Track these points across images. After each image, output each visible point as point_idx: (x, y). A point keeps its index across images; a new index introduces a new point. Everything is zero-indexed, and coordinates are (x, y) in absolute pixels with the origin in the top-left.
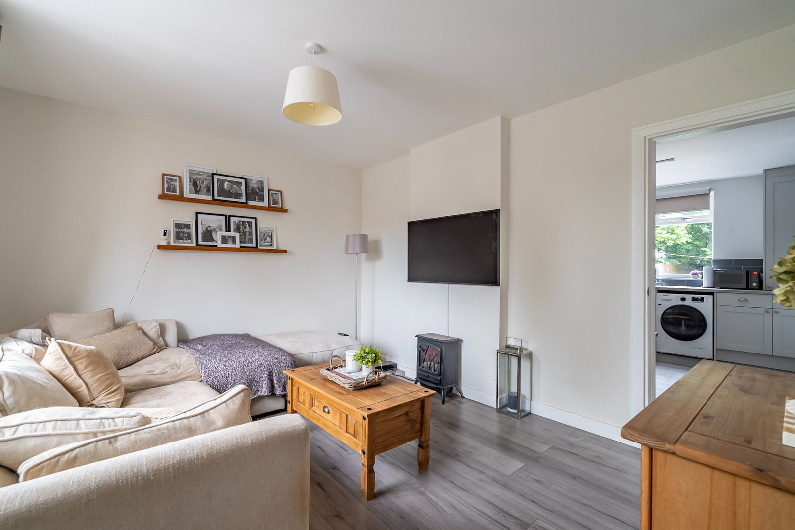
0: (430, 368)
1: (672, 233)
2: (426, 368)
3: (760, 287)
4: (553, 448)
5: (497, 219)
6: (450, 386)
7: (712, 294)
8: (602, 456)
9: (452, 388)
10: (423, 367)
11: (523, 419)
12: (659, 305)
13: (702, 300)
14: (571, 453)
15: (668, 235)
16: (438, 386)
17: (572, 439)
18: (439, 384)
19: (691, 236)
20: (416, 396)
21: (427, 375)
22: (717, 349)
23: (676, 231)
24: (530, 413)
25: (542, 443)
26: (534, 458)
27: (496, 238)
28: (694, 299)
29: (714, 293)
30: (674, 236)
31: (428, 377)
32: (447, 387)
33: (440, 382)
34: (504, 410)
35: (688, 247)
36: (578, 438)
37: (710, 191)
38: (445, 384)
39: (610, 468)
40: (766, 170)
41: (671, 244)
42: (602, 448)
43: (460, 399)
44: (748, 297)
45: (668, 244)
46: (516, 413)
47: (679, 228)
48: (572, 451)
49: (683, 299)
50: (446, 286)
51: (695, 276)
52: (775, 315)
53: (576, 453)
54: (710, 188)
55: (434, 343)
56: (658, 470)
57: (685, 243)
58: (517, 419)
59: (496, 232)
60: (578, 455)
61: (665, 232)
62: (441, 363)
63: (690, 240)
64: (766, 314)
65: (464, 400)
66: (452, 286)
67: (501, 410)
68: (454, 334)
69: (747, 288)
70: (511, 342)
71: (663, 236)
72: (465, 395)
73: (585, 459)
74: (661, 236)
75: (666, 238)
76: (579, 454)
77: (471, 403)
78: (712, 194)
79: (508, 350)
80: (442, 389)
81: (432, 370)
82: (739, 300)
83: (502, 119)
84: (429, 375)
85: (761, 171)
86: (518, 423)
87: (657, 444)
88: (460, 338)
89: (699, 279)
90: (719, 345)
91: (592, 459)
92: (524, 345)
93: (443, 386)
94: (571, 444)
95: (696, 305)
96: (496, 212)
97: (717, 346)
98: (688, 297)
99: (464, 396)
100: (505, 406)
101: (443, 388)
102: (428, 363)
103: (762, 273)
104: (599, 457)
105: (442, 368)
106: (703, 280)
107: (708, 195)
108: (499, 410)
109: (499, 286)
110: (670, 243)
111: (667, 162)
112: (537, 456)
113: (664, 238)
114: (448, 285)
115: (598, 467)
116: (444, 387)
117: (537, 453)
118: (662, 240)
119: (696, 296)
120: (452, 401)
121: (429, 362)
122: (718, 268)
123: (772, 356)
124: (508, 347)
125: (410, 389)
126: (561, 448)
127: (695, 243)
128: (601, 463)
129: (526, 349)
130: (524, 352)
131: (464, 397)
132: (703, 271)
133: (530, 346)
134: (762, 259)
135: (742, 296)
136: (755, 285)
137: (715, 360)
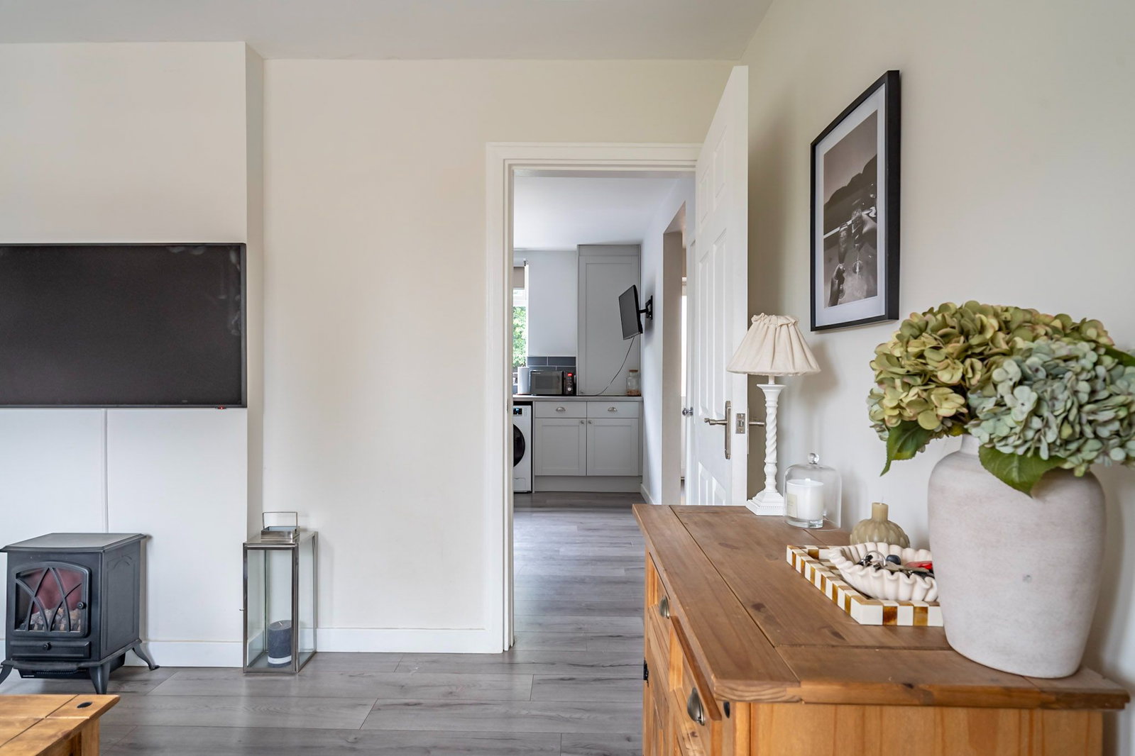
0: (53, 625)
2: (40, 627)
3: (574, 393)
4: (376, 709)
5: (239, 263)
6: (120, 652)
7: (529, 403)
8: (454, 689)
9: (122, 658)
10: (31, 627)
11: (303, 670)
13: (519, 411)
14: (407, 704)
16: (82, 665)
17: (401, 677)
18: (89, 657)
20: (51, 732)
21: (46, 643)
22: (535, 476)
24: (315, 653)
25: (354, 706)
26: (349, 745)
27: (238, 306)
29: (532, 402)
31: (50, 647)
32: (110, 658)
33: (90, 653)
34: (261, 665)
36: (409, 671)
37: (525, 263)
38: (103, 652)
39: (471, 704)
40: (579, 246)
42: (449, 675)
43: (146, 675)
44: (566, 405)
46: (289, 663)
48: (407, 701)
50: (97, 414)
52: (588, 424)
53: (414, 701)
54: (525, 259)
55: (67, 557)
56: (760, 736)
58: (292, 674)
59: (239, 292)
60: (419, 704)
62: (90, 605)
64: (581, 426)
65: (156, 675)
66: (115, 414)
67: (251, 669)
68: (124, 524)
69: (563, 394)
70: (271, 521)
72: (157, 661)
73: (432, 707)
76: (422, 701)
77: (179, 674)
78: (527, 268)
79: (267, 538)
80: (95, 668)
81: (62, 626)
82: (557, 410)
83: (249, 50)
84: (53, 643)
85: (575, 247)
86: (293, 685)
87: (773, 693)
88: (144, 532)
90: (537, 471)
91: (442, 701)
92: (301, 524)
93: (100, 660)
94: (403, 688)
96: (239, 248)
97: (536, 473)
99: (157, 664)
100: (263, 654)
101: (98, 663)
102: (48, 613)
103: (575, 374)
104: (451, 693)
105: (95, 618)
106: (518, 385)
107: (523, 268)
108: (250, 669)
109: (246, 407)
112: (351, 738)
114: (103, 410)
115: (455, 712)
116: (103, 662)
117: (350, 732)
120: (126, 688)
121: (49, 608)
122: (535, 368)
123: (587, 477)
124: (266, 532)
125: (23, 717)
126: (389, 701)
128: (457, 702)
129: (305, 530)
130: (302, 537)
131: (157, 667)
132: (518, 373)
133: (312, 523)
134: (575, 358)
135: (559, 405)
136: (569, 389)
137: (533, 492)
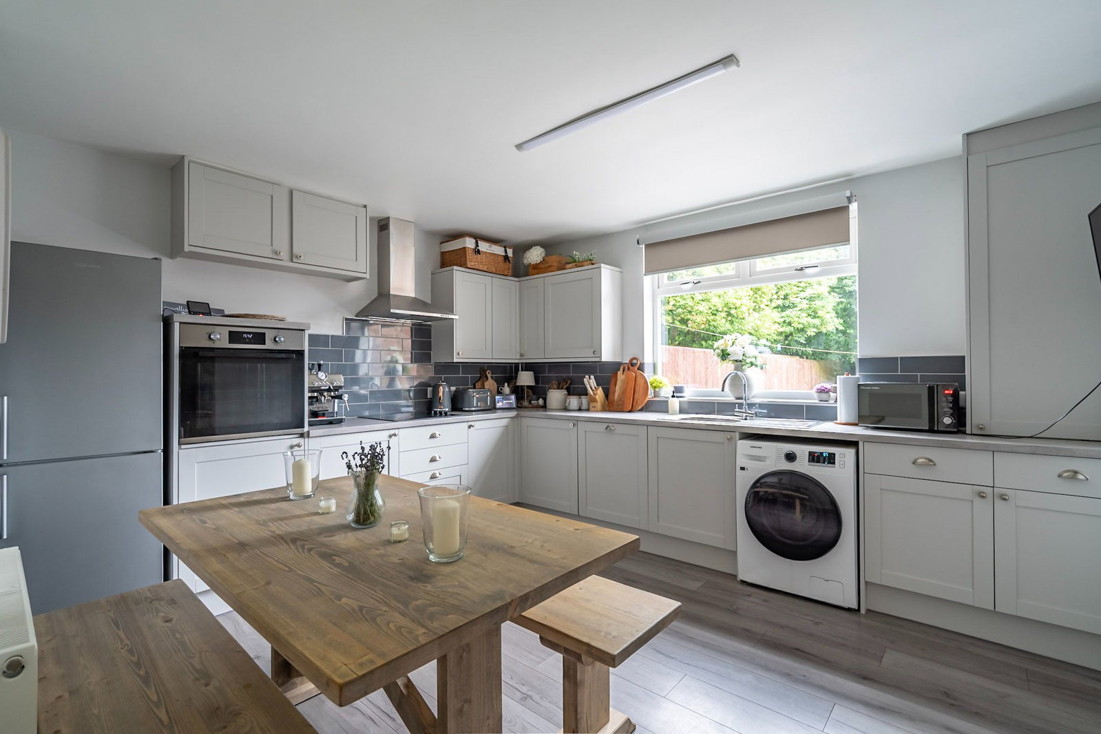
1: (815, 317)
3: (959, 426)
7: (855, 443)
12: (742, 469)
13: (831, 459)
15: (809, 319)
19: (841, 321)
22: (866, 582)
23: (820, 313)
28: (814, 458)
29: (858, 442)
30: (817, 322)
35: (839, 337)
37: (849, 200)
40: (968, 135)
41: (813, 334)
45: (809, 333)
47: (824, 309)
49: (791, 457)
51: (824, 396)
52: (998, 503)
54: (848, 194)
57: (835, 331)
61: (805, 315)
63: (841, 328)
64: (977, 500)
69: (931, 431)
71: (802, 321)
74: (799, 320)
75: (806, 324)
78: (854, 207)
82: (914, 463)
85: (955, 143)
89: (831, 403)
90: (869, 575)
95: (818, 472)
97: (867, 576)
98: (802, 450)
103: (964, 390)
106: (838, 405)
107: (844, 209)
110: (811, 332)
111: (719, 73)
113: (803, 324)
118: (801, 326)
119: (817, 449)
123: (994, 613)
127: (848, 331)
132: (839, 385)
134: (964, 357)
135: (922, 454)
136: (947, 420)
137: (863, 611)
